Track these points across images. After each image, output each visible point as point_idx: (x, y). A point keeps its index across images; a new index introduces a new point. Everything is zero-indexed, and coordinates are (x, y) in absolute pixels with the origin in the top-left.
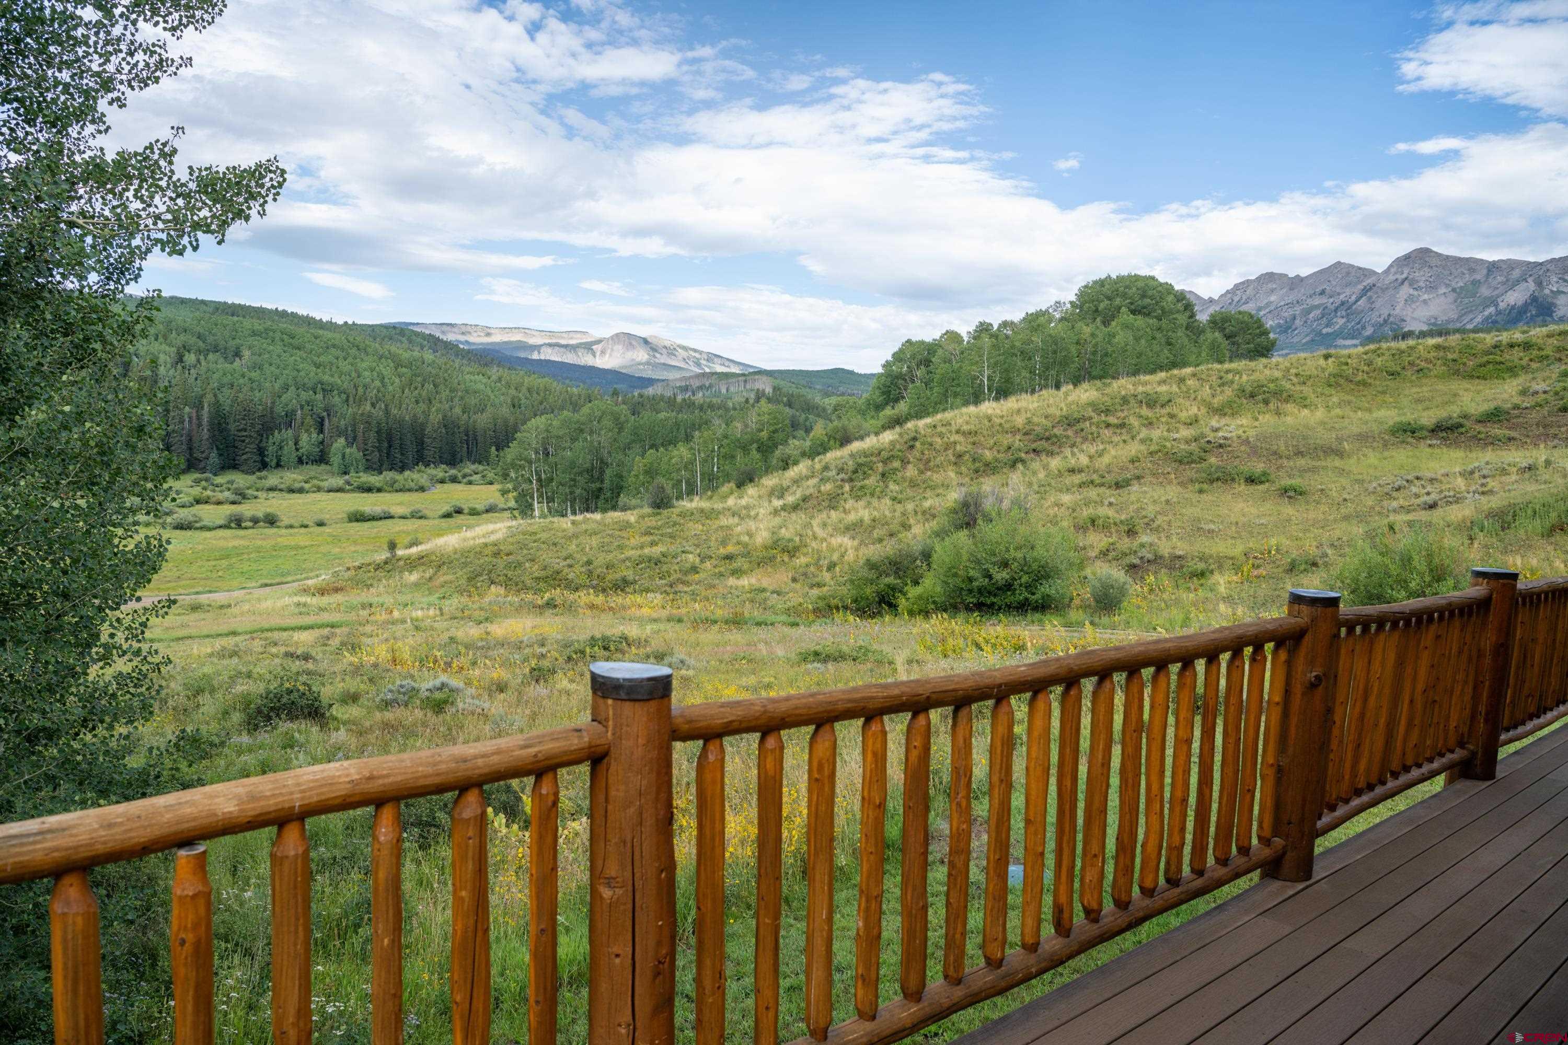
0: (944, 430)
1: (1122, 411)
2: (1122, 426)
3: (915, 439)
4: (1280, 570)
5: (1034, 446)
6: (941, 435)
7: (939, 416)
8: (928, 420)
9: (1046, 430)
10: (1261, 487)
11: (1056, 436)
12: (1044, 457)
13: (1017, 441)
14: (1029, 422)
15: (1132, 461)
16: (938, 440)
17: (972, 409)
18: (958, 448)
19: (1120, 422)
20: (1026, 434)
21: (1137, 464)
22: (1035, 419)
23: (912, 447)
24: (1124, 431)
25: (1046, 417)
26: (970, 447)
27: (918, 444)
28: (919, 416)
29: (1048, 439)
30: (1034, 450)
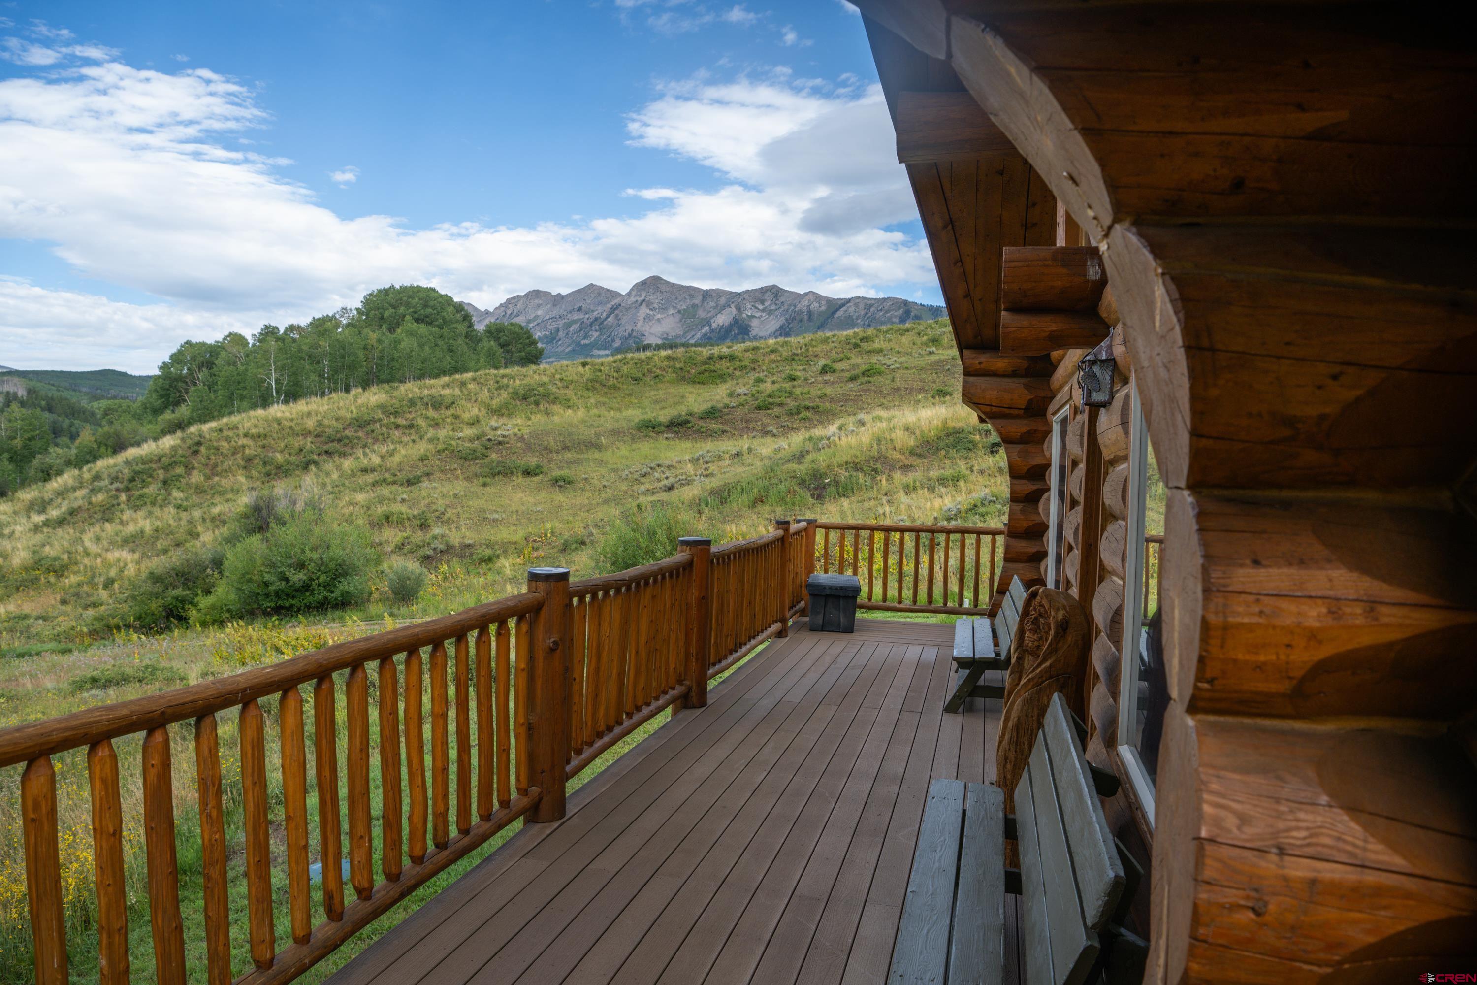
0: (230, 433)
1: (410, 412)
2: (411, 426)
3: (199, 444)
4: (556, 550)
5: (326, 447)
6: (228, 439)
7: (225, 420)
8: (213, 424)
9: (337, 432)
10: (536, 479)
11: (347, 437)
12: (336, 458)
13: (309, 444)
14: (320, 424)
15: (422, 459)
16: (225, 444)
17: (260, 412)
18: (247, 451)
19: (408, 423)
20: (317, 436)
21: (426, 462)
22: (326, 422)
23: (196, 452)
24: (413, 431)
25: (337, 419)
26: (259, 450)
27: (203, 449)
28: (203, 420)
29: (339, 441)
30: (326, 452)
